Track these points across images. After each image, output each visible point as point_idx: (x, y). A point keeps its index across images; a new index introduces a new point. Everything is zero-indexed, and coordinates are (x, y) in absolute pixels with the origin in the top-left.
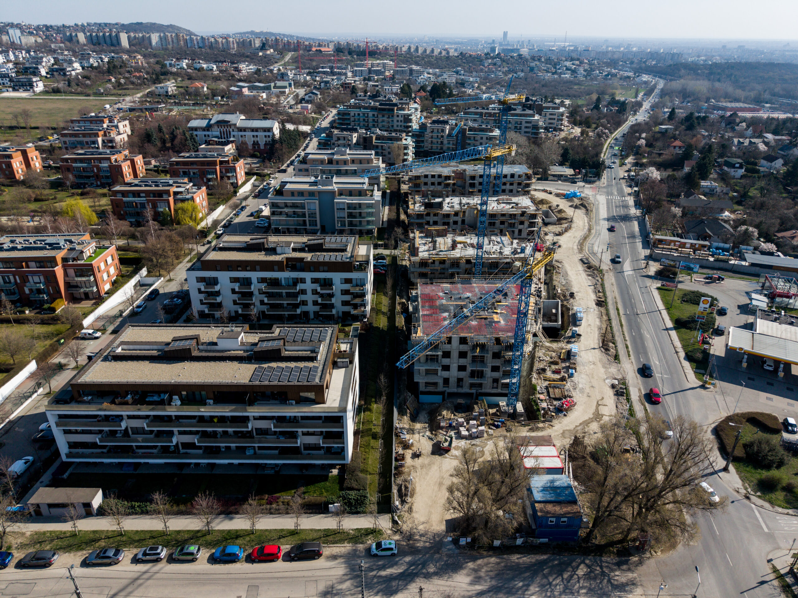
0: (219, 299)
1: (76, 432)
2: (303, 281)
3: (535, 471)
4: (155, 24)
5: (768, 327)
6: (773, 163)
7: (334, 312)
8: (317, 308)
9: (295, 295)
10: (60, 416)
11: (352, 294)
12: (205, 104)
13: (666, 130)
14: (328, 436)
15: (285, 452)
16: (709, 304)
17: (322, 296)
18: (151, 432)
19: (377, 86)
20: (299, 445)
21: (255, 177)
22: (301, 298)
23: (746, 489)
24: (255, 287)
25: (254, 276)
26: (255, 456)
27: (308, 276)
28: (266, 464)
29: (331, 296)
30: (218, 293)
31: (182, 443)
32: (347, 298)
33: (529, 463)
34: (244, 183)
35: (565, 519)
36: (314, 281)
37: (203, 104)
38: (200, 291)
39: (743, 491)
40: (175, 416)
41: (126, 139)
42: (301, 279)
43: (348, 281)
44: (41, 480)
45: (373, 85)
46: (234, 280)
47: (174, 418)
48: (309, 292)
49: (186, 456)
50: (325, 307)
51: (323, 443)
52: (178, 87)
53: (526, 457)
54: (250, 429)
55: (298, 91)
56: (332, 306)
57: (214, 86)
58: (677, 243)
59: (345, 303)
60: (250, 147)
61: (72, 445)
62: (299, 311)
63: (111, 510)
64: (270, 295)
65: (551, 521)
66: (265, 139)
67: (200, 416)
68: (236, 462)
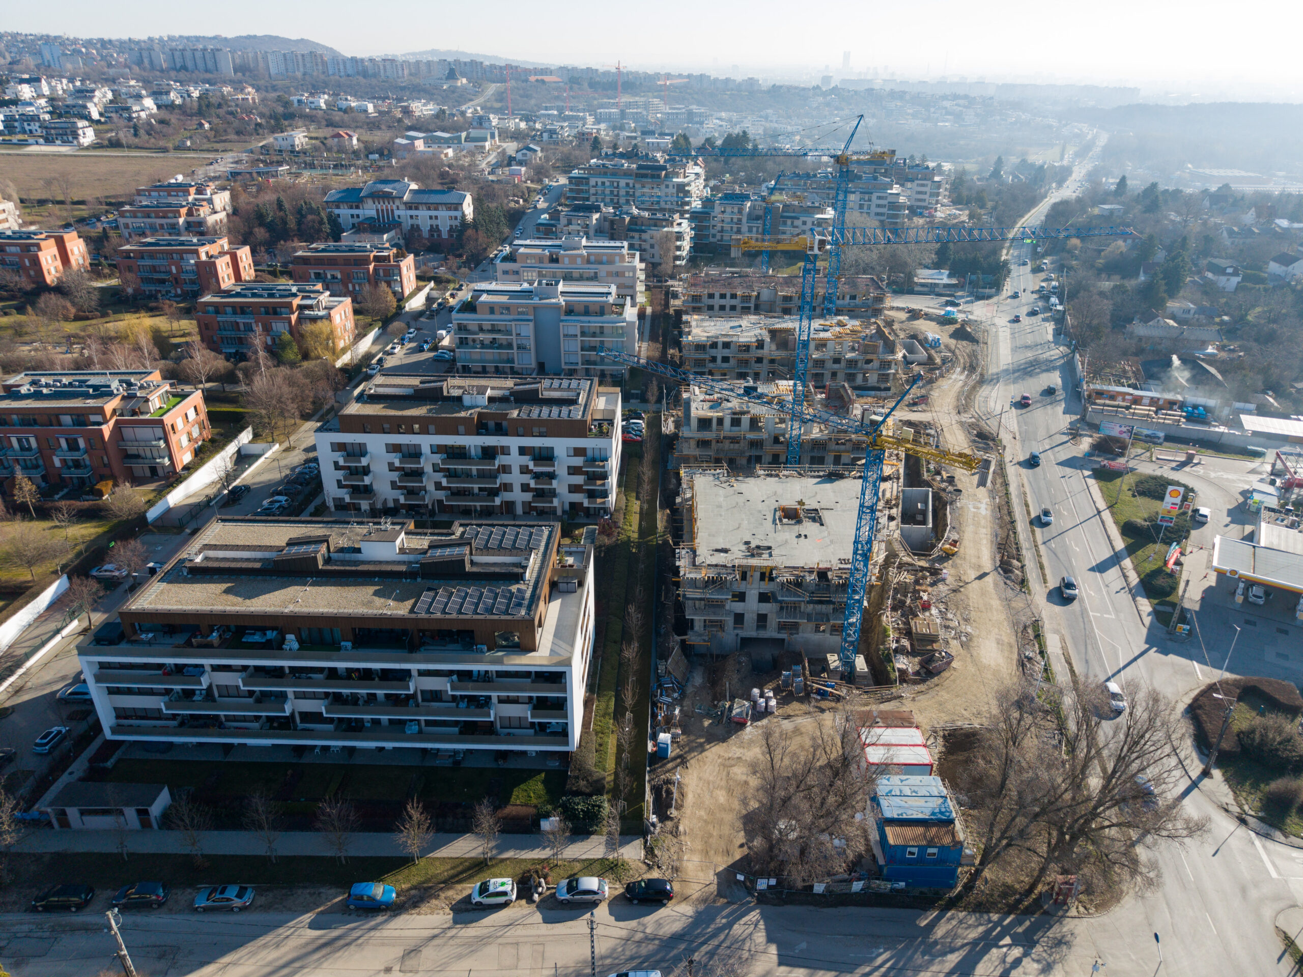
0: (367, 480)
1: (129, 692)
2: (505, 451)
3: (884, 768)
4: (277, 38)
5: (1279, 536)
6: (1290, 267)
7: (556, 502)
8: (528, 496)
9: (493, 476)
10: (102, 665)
11: (587, 473)
12: (354, 165)
13: (1112, 212)
14: (540, 705)
15: (469, 730)
16: (1180, 498)
17: (537, 476)
18: (251, 694)
19: (635, 138)
20: (492, 719)
21: (432, 284)
22: (504, 478)
23: (1241, 807)
24: (428, 462)
25: (426, 442)
26: (421, 735)
27: (513, 443)
28: (438, 750)
29: (552, 476)
30: (366, 471)
31: (301, 713)
32: (579, 480)
33: (874, 755)
34: (413, 295)
35: (934, 850)
36: (523, 451)
37: (350, 166)
38: (337, 466)
39: (1235, 809)
40: (290, 667)
41: (225, 220)
42: (502, 447)
43: (579, 452)
44: (70, 770)
45: (628, 137)
46: (394, 448)
47: (287, 671)
48: (516, 470)
49: (308, 733)
50: (540, 494)
51: (532, 717)
52: (311, 138)
53: (869, 745)
54: (412, 692)
55: (505, 145)
56: (553, 493)
57: (368, 137)
58: (1128, 397)
59: (574, 489)
60: (425, 234)
61: (121, 714)
62: (497, 501)
63: (182, 820)
64: (451, 475)
65: (910, 853)
66: (449, 223)
67: (330, 669)
68: (389, 745)
